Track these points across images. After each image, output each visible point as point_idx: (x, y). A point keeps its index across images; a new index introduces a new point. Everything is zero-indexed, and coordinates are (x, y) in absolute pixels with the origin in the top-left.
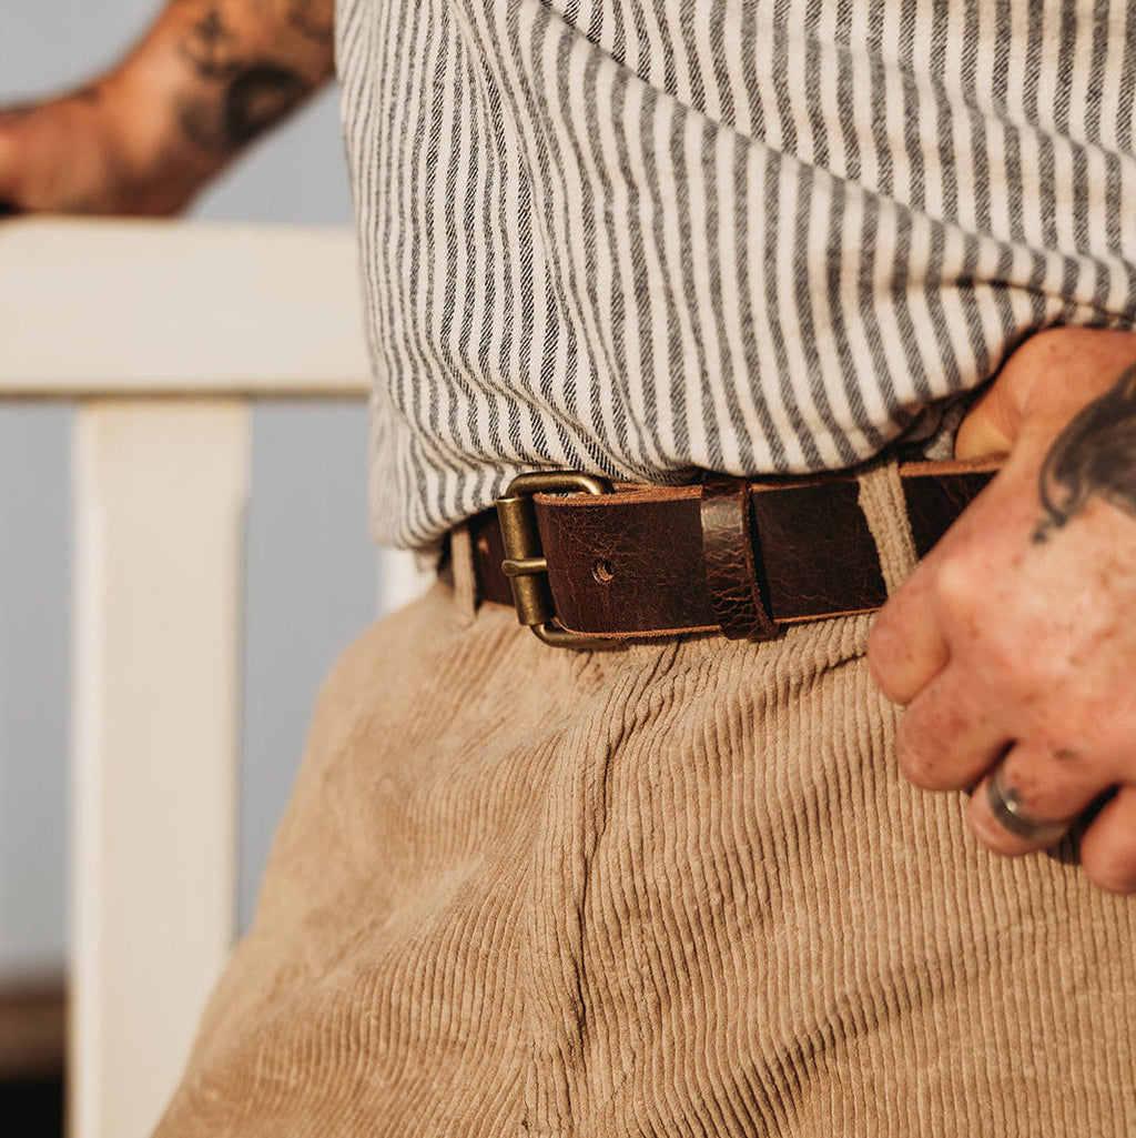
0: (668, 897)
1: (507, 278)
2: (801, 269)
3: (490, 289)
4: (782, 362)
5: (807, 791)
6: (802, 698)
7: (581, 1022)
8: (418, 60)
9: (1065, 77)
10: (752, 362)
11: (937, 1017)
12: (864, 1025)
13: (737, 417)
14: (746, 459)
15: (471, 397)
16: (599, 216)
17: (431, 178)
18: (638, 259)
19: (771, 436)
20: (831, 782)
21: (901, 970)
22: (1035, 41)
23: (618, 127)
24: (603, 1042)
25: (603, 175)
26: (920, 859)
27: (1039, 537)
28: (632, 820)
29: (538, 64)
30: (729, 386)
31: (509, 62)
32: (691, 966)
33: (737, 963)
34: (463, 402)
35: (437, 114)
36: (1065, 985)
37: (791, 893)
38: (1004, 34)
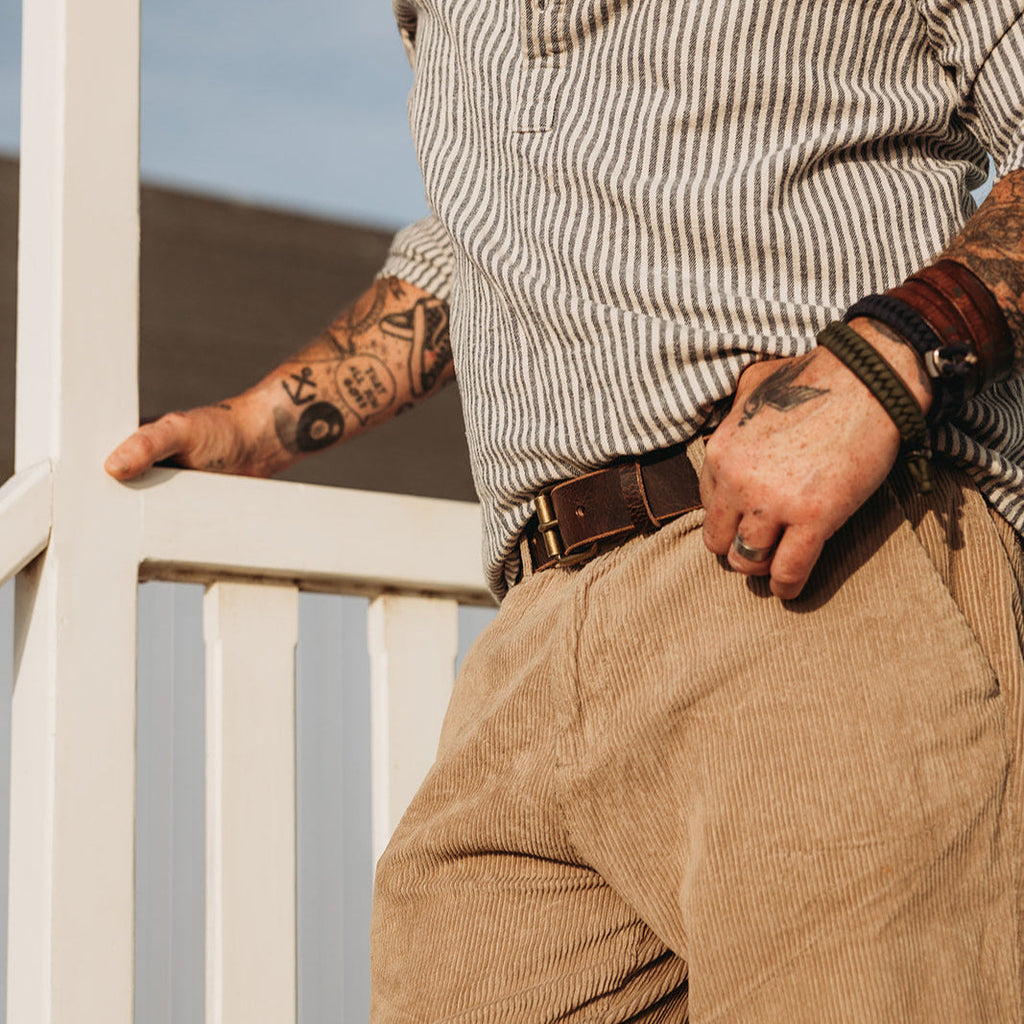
0: (615, 642)
1: (528, 402)
2: (650, 356)
3: (522, 410)
4: (648, 399)
5: (674, 586)
6: (671, 551)
7: (579, 710)
8: (483, 323)
9: (763, 279)
10: (635, 402)
11: (740, 682)
12: (707, 692)
13: (633, 430)
14: (641, 447)
15: (515, 465)
16: (570, 358)
17: (492, 371)
18: (587, 371)
19: (649, 433)
20: (684, 581)
21: (721, 658)
22: (748, 263)
23: (570, 317)
24: (590, 718)
25: (568, 339)
26: (727, 612)
27: (742, 424)
28: (597, 610)
29: (533, 299)
30: (627, 415)
31: (522, 303)
32: (627, 676)
33: (649, 673)
34: (512, 468)
35: (492, 343)
36: (796, 658)
37: (671, 637)
38: (734, 262)
